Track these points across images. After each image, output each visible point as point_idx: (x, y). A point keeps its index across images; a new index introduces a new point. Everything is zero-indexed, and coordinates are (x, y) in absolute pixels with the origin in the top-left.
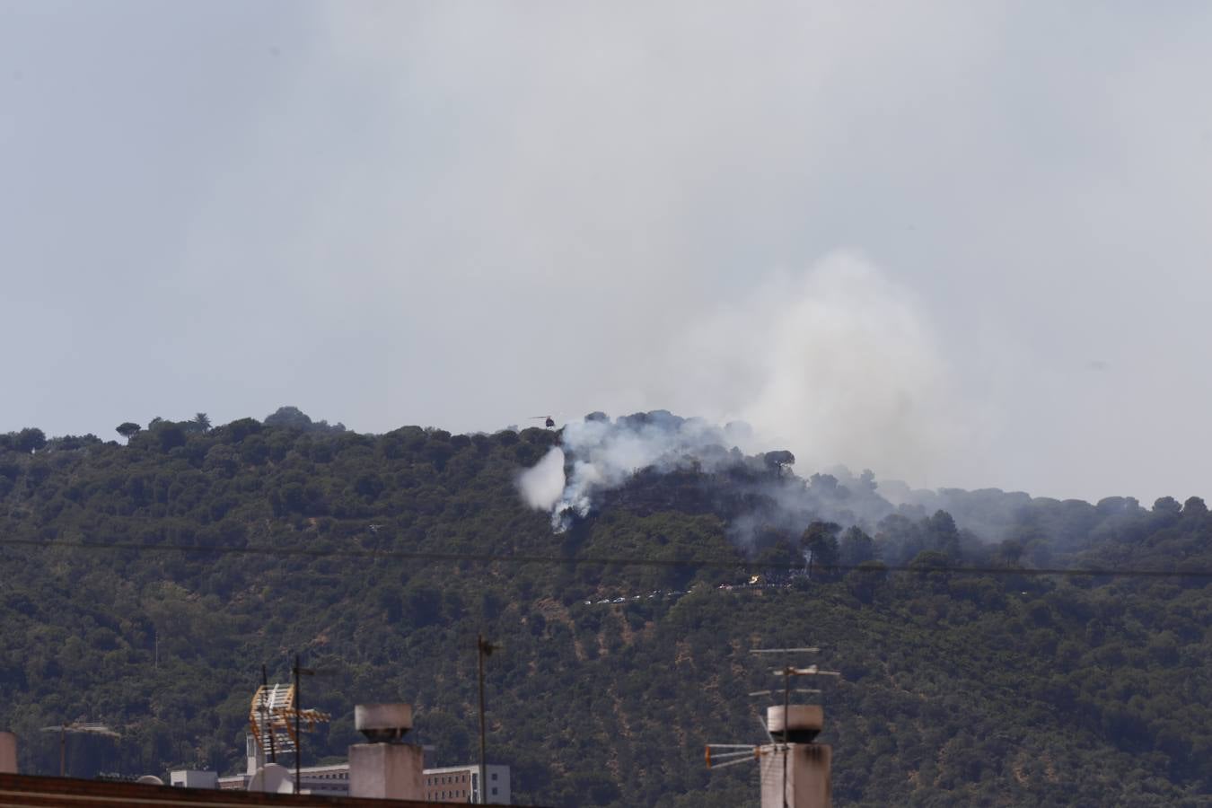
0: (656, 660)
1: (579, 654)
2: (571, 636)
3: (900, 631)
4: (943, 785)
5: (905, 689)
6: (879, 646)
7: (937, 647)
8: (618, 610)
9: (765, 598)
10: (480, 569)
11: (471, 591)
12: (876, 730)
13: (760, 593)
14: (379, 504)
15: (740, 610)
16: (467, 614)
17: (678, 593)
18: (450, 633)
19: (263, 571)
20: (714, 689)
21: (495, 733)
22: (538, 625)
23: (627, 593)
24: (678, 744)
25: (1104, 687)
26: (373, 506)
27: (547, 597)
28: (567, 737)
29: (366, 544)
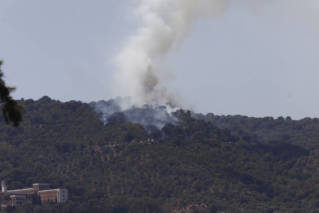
0: (121, 161)
1: (102, 160)
2: (101, 155)
3: (186, 153)
4: (191, 193)
5: (185, 168)
6: (179, 157)
7: (196, 157)
8: (113, 148)
9: (150, 144)
10: (81, 138)
11: (78, 143)
12: (176, 179)
13: (149, 143)
14: (58, 121)
15: (144, 148)
16: (76, 149)
17: (129, 143)
18: (71, 154)
19: (28, 138)
20: (136, 168)
21: (80, 180)
22: (93, 152)
23: (116, 143)
24: (125, 183)
25: (241, 167)
26: (56, 121)
27: (96, 145)
28: (97, 181)
29: (54, 131)
